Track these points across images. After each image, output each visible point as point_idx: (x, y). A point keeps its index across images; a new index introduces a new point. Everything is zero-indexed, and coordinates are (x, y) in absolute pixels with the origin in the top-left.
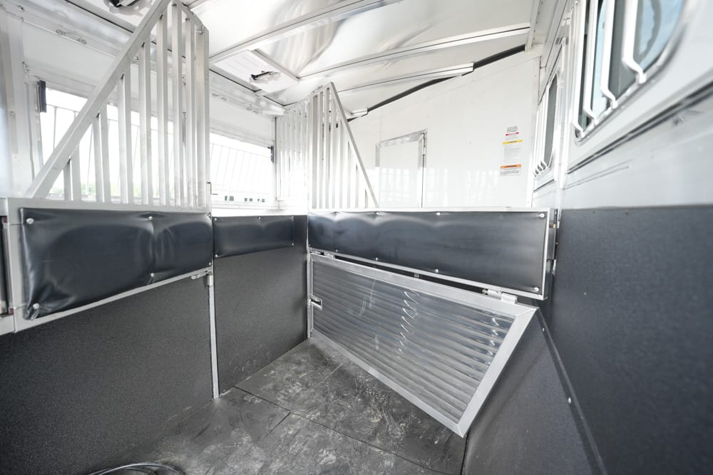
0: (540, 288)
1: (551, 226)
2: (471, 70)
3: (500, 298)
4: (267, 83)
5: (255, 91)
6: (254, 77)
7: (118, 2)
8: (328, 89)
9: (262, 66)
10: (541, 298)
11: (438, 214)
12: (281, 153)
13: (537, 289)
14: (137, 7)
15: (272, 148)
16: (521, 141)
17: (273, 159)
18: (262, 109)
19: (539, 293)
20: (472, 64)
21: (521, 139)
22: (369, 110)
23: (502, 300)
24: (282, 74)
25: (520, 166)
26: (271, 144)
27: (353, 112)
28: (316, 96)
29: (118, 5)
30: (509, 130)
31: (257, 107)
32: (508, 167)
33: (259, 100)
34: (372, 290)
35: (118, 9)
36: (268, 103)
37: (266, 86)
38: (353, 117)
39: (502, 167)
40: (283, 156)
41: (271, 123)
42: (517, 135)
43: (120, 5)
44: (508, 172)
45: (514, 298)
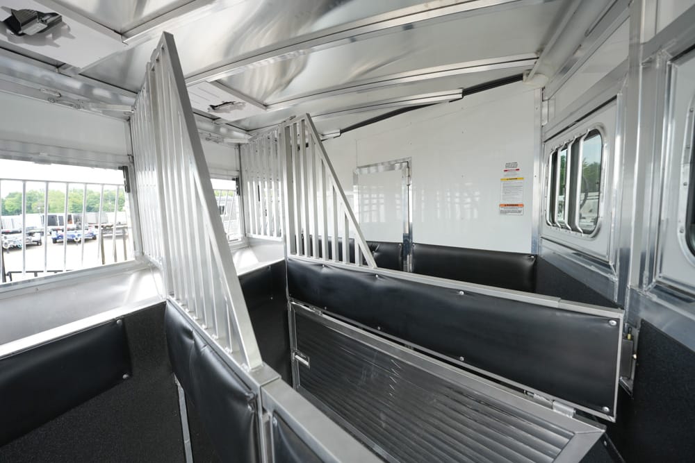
0: (611, 408)
1: (625, 337)
2: (460, 96)
3: (551, 407)
4: (229, 112)
5: (214, 119)
6: (213, 107)
7: (20, 30)
8: (303, 121)
9: (224, 96)
10: (613, 419)
11: (462, 293)
12: (249, 183)
13: (606, 409)
14: (50, 36)
15: (237, 180)
16: (523, 178)
17: (239, 191)
18: (224, 137)
19: (610, 414)
20: (461, 91)
21: (521, 177)
22: (342, 132)
23: (555, 410)
24: (247, 104)
25: (522, 205)
26: (236, 174)
27: (325, 133)
28: (288, 127)
29: (20, 32)
30: (508, 165)
31: (216, 135)
32: (508, 205)
33: (218, 127)
34: (374, 361)
35: (19, 37)
36: (229, 130)
37: (227, 116)
38: (324, 138)
39: (501, 205)
40: (250, 187)
41: (235, 152)
42: (517, 172)
43: (23, 34)
44: (509, 212)
45: (572, 411)
